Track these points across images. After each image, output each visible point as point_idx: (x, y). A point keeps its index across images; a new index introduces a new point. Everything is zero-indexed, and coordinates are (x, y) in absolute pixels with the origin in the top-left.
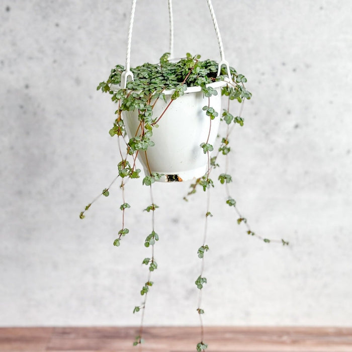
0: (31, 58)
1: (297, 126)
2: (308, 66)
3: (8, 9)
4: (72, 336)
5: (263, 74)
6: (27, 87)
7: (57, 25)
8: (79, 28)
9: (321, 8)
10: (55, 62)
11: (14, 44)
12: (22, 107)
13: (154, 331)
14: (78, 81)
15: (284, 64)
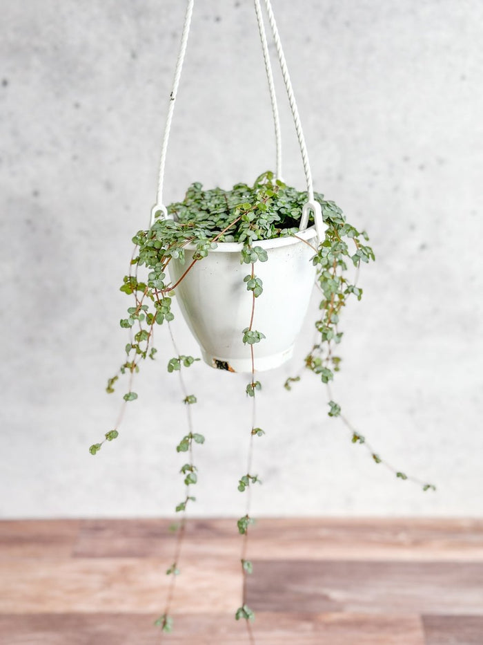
0: (40, 153)
1: (423, 247)
2: (441, 161)
3: (5, 83)
4: (108, 533)
5: (376, 173)
6: (36, 194)
7: (77, 106)
8: (110, 109)
9: (463, 78)
10: (75, 158)
11: (15, 133)
12: (29, 222)
13: (221, 525)
14: (109, 186)
15: (406, 159)
